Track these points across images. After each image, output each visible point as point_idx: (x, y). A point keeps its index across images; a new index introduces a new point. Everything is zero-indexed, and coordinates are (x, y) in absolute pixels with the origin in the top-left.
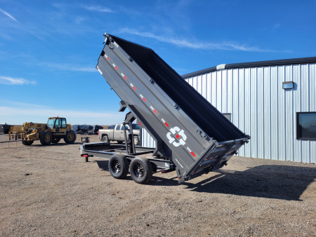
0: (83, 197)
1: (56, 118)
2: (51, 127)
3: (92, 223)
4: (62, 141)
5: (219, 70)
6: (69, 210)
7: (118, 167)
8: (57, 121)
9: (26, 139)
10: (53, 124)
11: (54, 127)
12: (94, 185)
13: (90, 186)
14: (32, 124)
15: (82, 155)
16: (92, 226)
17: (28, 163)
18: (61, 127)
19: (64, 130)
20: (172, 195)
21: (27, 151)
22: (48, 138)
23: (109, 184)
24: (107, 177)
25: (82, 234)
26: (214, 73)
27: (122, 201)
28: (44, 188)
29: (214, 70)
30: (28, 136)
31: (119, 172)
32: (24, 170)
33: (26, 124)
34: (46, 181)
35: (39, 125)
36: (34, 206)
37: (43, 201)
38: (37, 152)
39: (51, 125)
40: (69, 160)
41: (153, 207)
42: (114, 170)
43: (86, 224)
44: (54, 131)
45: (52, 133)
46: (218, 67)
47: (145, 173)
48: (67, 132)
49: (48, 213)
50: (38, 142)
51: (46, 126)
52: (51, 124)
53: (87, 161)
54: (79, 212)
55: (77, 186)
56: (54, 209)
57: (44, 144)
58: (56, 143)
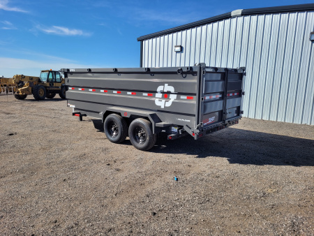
0: (72, 168)
1: (50, 72)
2: (44, 81)
3: (80, 209)
4: (57, 96)
5: (234, 17)
6: (52, 185)
7: (115, 129)
8: (51, 74)
9: (18, 92)
10: (46, 77)
11: (48, 81)
12: (86, 151)
13: (81, 152)
14: (23, 77)
15: (74, 114)
16: (79, 213)
17: (15, 120)
18: (56, 82)
19: (59, 85)
20: (180, 167)
21: (18, 106)
22: (42, 93)
23: (105, 150)
24: (102, 141)
25: (64, 226)
26: (227, 21)
27: (119, 174)
28: (27, 153)
29: (228, 17)
30: (19, 89)
31: (116, 135)
32: (8, 128)
33: (17, 76)
34: (31, 143)
35: (31, 78)
36: (9, 178)
37: (22, 171)
38: (29, 107)
39: (45, 79)
40: (62, 117)
41: (158, 184)
42: (110, 133)
43: (72, 210)
44: (48, 85)
45: (46, 87)
46: (233, 14)
47: (148, 138)
48: (62, 87)
49: (25, 190)
50: (31, 97)
51: (39, 80)
52: (44, 77)
53: (81, 120)
54: (65, 190)
55: (67, 152)
56: (34, 183)
57: (38, 99)
58: (51, 98)
